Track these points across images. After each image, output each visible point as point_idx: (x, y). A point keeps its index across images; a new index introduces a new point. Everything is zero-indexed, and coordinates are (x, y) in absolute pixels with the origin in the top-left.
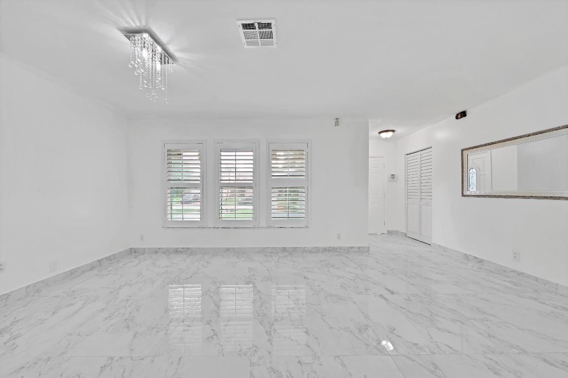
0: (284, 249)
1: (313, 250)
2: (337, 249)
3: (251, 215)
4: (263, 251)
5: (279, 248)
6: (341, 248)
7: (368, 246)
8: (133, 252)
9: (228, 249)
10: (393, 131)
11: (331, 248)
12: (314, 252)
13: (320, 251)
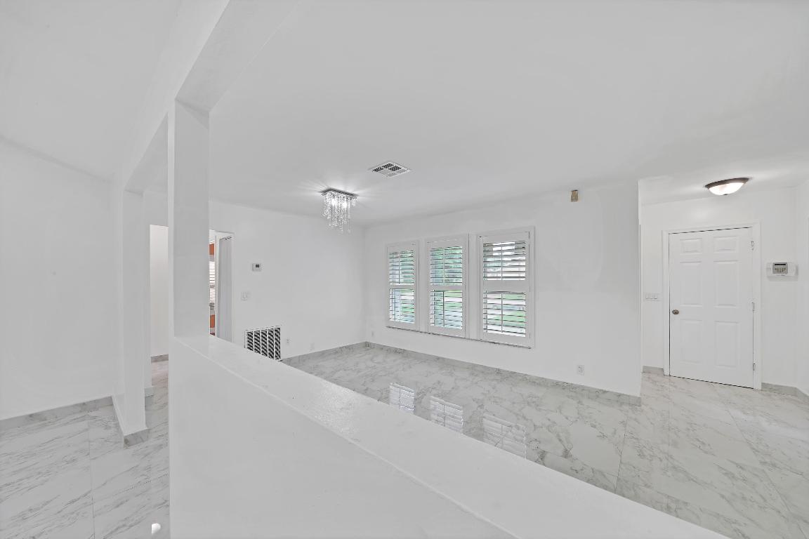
0: (499, 372)
1: (537, 382)
2: (576, 388)
3: (461, 324)
4: (473, 368)
5: (493, 369)
6: (583, 388)
7: (639, 396)
8: (367, 345)
9: (438, 358)
10: (744, 180)
11: (565, 385)
12: (539, 384)
13: (549, 385)
